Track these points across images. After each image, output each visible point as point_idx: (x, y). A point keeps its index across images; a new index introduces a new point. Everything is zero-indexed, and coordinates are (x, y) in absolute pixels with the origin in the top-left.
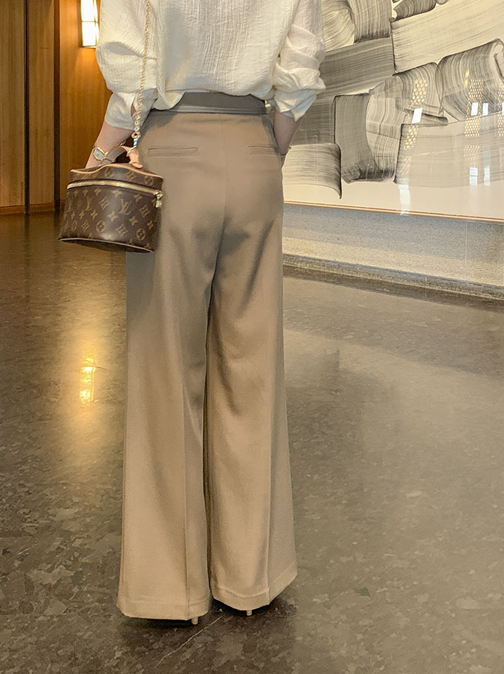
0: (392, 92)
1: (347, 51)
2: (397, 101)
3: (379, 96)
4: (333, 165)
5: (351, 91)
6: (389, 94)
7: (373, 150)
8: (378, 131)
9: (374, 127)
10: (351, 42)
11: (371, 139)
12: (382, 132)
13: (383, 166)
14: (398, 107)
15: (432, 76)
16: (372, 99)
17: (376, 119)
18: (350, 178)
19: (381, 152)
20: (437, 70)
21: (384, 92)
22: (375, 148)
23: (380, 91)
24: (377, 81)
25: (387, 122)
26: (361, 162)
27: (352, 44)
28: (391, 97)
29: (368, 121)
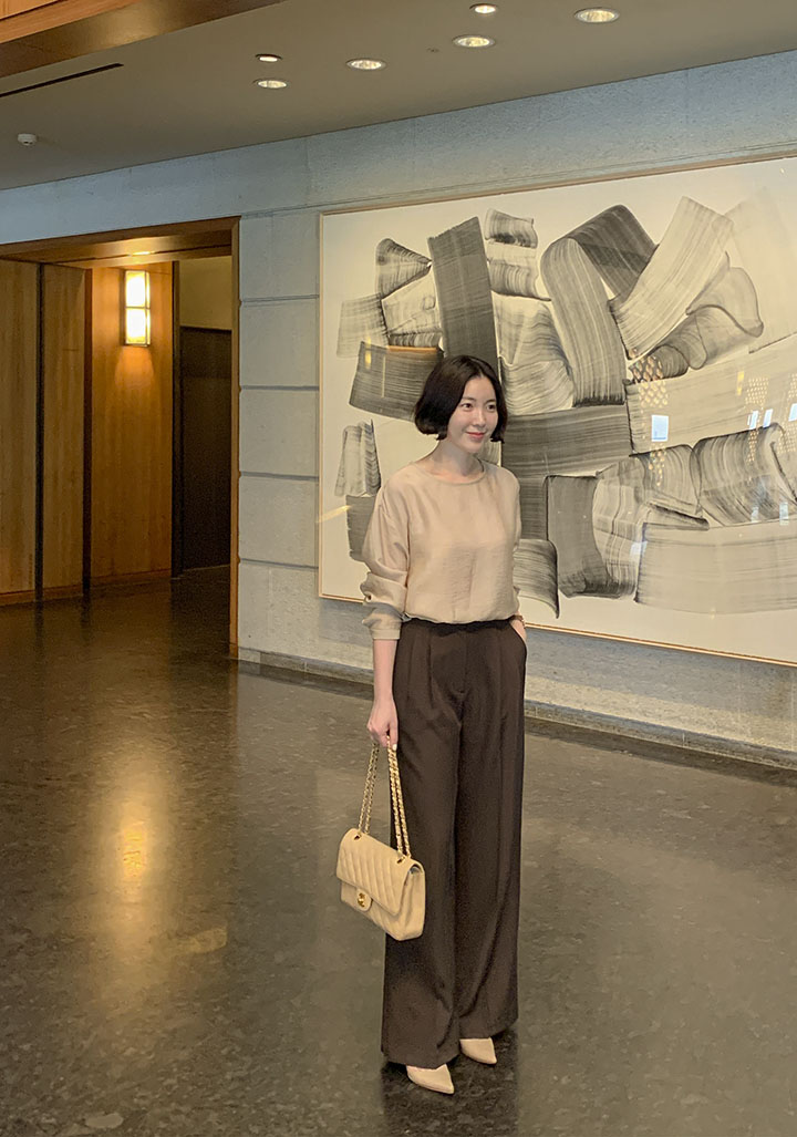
0: (628, 478)
1: (563, 416)
2: (636, 492)
3: (610, 482)
4: (545, 570)
5: (569, 472)
6: (626, 481)
7: (603, 554)
8: (610, 529)
9: (605, 523)
10: (569, 405)
11: (601, 539)
12: (616, 531)
13: (618, 577)
14: (638, 499)
15: (686, 463)
16: (600, 484)
17: (608, 512)
18: (571, 591)
19: (615, 558)
20: (691, 455)
21: (617, 478)
22: (608, 552)
23: (613, 476)
24: (607, 462)
25: (624, 517)
26: (587, 570)
27: (570, 408)
28: (628, 485)
29: (595, 515)
